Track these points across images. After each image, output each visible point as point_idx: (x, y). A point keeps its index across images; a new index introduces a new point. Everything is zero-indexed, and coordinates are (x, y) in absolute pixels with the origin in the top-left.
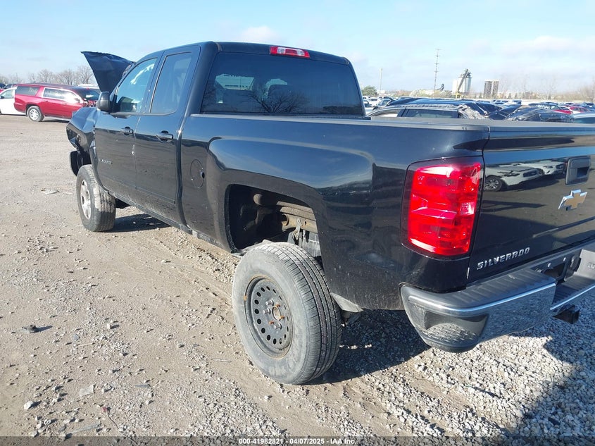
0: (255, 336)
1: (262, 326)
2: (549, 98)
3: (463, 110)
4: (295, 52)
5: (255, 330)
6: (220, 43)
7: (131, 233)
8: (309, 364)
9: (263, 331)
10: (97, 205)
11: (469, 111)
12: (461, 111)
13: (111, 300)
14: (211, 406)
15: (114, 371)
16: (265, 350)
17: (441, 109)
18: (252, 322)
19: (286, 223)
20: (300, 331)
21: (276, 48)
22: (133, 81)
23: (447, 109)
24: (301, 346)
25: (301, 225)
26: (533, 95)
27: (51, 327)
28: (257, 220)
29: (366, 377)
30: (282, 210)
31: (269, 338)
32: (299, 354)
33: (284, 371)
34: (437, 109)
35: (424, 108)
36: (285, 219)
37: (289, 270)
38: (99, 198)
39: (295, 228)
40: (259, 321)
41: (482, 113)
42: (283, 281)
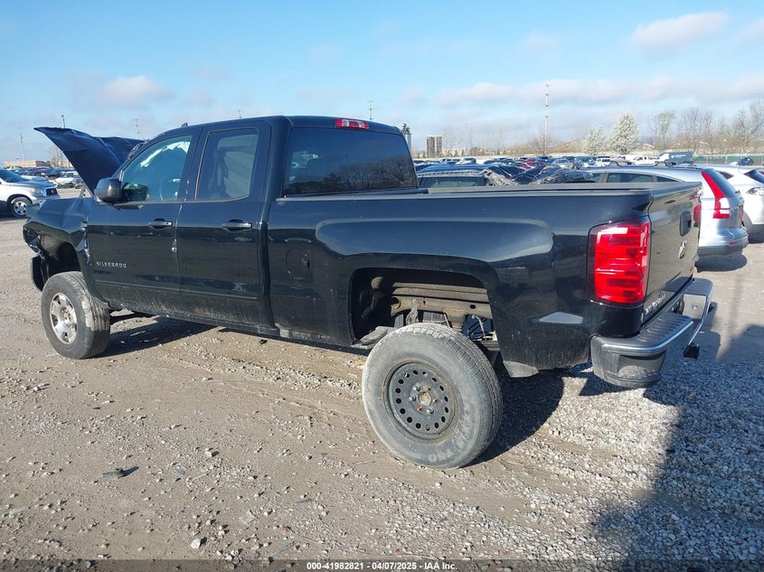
0: (400, 427)
1: (407, 415)
2: (499, 154)
3: (489, 175)
4: (356, 124)
5: (398, 422)
6: (290, 118)
7: (131, 354)
8: (482, 438)
9: (410, 420)
10: (89, 322)
11: (494, 176)
12: (486, 176)
13: (182, 428)
14: (392, 502)
15: (260, 495)
16: (416, 439)
17: (463, 175)
18: (393, 414)
19: (398, 305)
20: (472, 406)
21: (340, 120)
22: (145, 163)
23: (470, 175)
24: (474, 421)
25: (418, 305)
26: (481, 151)
27: (136, 468)
28: (372, 305)
29: (514, 449)
30: (396, 292)
31: (418, 426)
32: (472, 431)
33: (449, 454)
34: (459, 175)
35: (443, 176)
36: (396, 301)
37: (448, 346)
38: (91, 314)
39: (410, 310)
40: (403, 411)
41: (507, 177)
42: (444, 359)
